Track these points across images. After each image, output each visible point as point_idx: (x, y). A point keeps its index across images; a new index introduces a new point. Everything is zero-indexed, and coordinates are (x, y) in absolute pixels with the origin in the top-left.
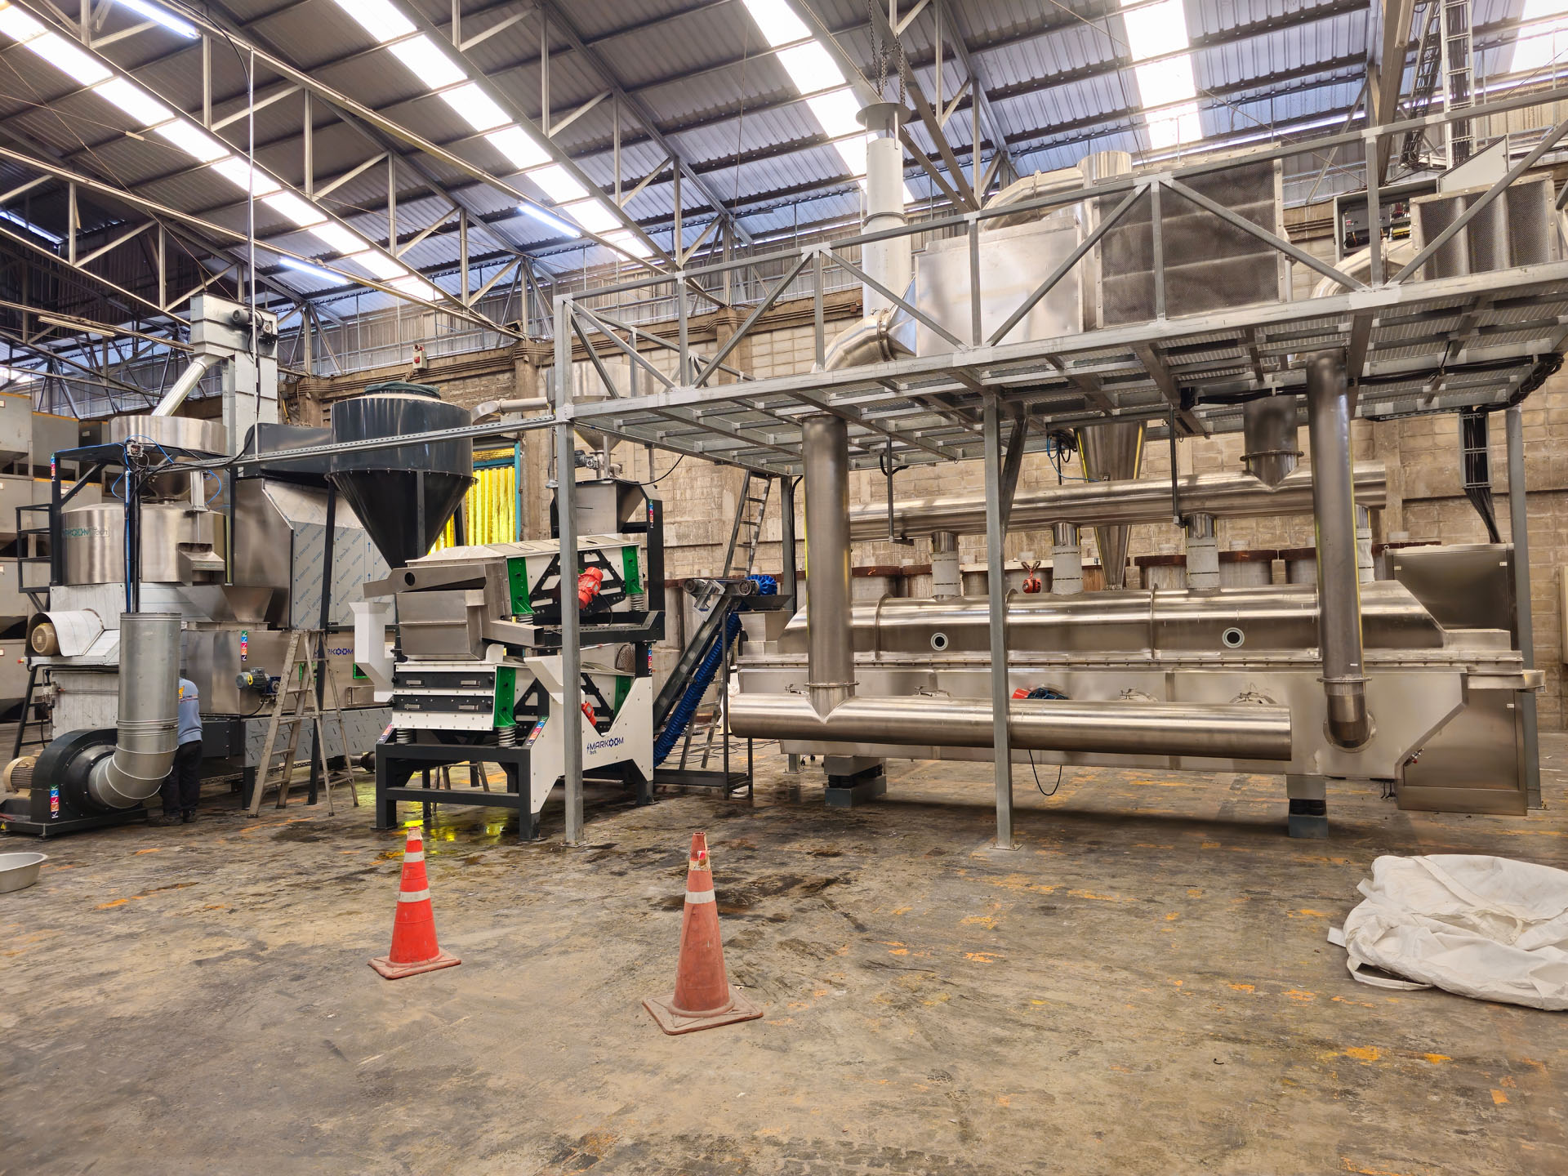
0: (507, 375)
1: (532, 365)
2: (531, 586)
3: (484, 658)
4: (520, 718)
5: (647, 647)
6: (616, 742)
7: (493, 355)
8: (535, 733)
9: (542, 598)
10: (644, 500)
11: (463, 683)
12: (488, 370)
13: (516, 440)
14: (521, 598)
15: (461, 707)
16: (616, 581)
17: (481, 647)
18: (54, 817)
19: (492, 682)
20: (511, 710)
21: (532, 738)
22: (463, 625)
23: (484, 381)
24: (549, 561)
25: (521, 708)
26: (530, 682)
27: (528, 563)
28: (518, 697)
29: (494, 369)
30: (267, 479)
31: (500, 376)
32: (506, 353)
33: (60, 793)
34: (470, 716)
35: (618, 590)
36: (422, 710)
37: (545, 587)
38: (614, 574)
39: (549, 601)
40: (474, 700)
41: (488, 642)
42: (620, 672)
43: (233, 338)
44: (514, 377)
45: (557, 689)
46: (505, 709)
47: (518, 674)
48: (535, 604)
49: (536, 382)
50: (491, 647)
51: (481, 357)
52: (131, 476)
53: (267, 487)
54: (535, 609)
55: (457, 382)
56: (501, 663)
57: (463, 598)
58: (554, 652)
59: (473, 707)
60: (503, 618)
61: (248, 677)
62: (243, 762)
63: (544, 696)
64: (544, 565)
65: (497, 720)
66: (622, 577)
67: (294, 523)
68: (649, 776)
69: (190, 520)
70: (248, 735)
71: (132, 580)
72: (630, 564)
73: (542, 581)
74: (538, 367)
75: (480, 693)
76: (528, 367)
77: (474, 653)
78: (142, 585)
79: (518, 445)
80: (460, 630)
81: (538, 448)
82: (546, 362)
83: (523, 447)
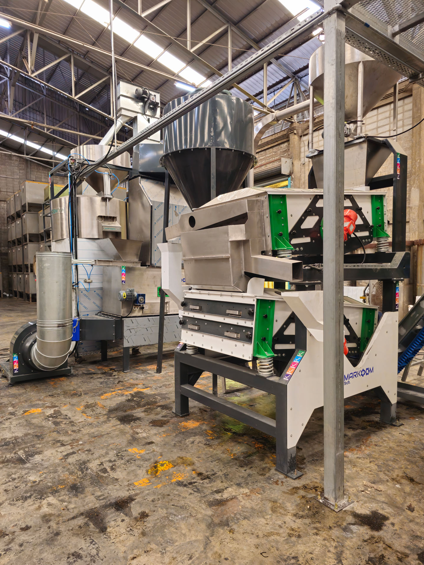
0: (286, 144)
1: (298, 136)
2: (291, 225)
3: (245, 291)
4: (278, 347)
5: (395, 284)
6: (367, 371)
7: (279, 135)
8: (293, 367)
9: (300, 236)
10: (392, 154)
11: (228, 312)
12: (277, 143)
13: (288, 176)
14: (281, 235)
15: (226, 334)
16: (365, 226)
17: (243, 280)
18: (16, 372)
19: (251, 314)
20: (270, 339)
21: (289, 372)
22: (227, 259)
23: (275, 149)
24: (309, 202)
25: (280, 337)
26: (288, 314)
27: (289, 201)
28: (276, 327)
29: (279, 142)
30: (142, 177)
31: (282, 146)
32: (285, 133)
33: (19, 358)
34: (233, 343)
35: (366, 234)
36: (199, 330)
37: (303, 226)
38: (364, 219)
39: (307, 240)
40: (237, 328)
41: (249, 275)
42: (367, 305)
43: (138, 107)
44: (289, 144)
45: (316, 326)
46: (264, 339)
47: (277, 306)
48: (295, 241)
49: (300, 144)
50: (253, 280)
51: (273, 137)
52: (71, 176)
53: (142, 182)
54: (295, 246)
55: (262, 153)
56: (262, 296)
57: (227, 233)
58: (312, 287)
59: (235, 336)
60: (264, 253)
61: (123, 294)
62: (123, 344)
63: (301, 329)
64: (305, 204)
65: (257, 350)
66: (371, 223)
67: (153, 202)
68: (393, 399)
69: (104, 203)
70: (125, 328)
71: (73, 237)
72: (378, 210)
73: (301, 221)
74: (301, 136)
75: (241, 323)
76: (296, 137)
77: (237, 285)
78: (78, 240)
79: (289, 179)
80: (223, 264)
81: (300, 179)
82: (305, 133)
83: (292, 179)
